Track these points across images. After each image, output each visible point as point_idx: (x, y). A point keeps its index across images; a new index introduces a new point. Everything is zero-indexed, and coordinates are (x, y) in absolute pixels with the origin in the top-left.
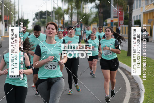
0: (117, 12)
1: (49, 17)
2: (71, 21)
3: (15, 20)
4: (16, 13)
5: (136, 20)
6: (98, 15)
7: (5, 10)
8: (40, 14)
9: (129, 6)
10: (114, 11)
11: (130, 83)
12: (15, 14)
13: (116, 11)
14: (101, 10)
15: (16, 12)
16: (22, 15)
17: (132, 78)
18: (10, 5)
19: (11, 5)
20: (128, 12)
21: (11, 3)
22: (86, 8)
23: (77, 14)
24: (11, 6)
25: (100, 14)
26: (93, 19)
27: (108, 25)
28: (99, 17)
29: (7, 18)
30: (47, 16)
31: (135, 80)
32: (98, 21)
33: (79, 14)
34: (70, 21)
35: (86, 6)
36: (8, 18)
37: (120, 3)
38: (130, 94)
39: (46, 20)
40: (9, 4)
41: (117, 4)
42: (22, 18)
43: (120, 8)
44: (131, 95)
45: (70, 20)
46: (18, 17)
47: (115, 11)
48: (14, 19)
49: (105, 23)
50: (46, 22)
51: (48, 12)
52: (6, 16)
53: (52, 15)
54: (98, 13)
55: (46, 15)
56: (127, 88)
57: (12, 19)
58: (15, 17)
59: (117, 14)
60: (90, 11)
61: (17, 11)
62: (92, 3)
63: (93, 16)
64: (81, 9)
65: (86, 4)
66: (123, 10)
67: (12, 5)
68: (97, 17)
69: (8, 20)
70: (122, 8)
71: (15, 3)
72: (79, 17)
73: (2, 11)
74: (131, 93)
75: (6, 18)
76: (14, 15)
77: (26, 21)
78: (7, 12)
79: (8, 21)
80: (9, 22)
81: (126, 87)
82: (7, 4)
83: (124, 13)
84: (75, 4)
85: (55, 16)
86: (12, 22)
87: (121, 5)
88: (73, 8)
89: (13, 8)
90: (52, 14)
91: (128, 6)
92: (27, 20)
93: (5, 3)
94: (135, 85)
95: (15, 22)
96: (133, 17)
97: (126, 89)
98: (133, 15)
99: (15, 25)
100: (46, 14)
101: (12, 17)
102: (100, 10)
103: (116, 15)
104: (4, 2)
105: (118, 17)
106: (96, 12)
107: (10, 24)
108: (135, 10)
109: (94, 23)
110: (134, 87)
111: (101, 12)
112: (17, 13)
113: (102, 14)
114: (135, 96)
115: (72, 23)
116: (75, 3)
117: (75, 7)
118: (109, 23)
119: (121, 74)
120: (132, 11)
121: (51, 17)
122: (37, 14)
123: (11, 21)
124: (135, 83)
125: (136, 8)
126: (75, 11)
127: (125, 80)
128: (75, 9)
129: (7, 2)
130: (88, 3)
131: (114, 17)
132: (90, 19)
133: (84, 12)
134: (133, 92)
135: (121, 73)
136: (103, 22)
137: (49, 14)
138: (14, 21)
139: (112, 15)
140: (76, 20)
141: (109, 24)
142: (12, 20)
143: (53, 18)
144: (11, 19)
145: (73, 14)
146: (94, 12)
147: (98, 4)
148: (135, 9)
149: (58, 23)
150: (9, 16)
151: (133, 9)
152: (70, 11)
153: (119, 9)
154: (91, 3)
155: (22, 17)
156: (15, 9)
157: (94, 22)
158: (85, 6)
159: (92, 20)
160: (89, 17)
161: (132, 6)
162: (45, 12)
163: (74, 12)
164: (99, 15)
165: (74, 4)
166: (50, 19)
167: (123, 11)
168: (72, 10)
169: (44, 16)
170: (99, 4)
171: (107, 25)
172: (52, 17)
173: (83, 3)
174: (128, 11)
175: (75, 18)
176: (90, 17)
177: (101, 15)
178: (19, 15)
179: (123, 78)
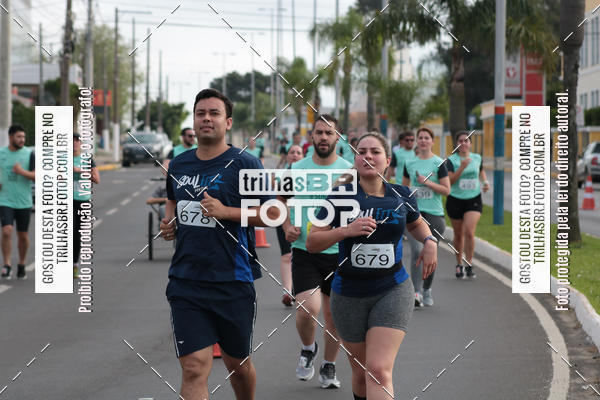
0: (518, 77)
1: (260, 95)
2: (345, 112)
3: (133, 106)
4: (137, 80)
5: (589, 106)
6: (445, 90)
7: (95, 71)
8: (227, 85)
9: (565, 53)
10: (508, 75)
11: (567, 346)
12: (133, 84)
13: (514, 75)
14: (457, 69)
15: (139, 77)
16: (160, 88)
17: (573, 325)
18: (116, 52)
19: (121, 52)
20: (561, 78)
21: (120, 43)
22: (401, 62)
23: (366, 85)
24: (119, 55)
25: (454, 84)
26: (428, 104)
27: (484, 127)
28: (451, 93)
29: (104, 99)
30: (256, 93)
31: (584, 335)
32: (448, 110)
33: (373, 83)
34: (341, 112)
35: (401, 54)
36: (109, 98)
37: (531, 43)
38: (567, 386)
39: (252, 106)
40: (113, 47)
41: (520, 46)
42: (159, 99)
43: (531, 61)
44: (569, 390)
45: (339, 106)
46: (147, 94)
47: (511, 73)
48: (130, 101)
49: (472, 120)
50: (250, 113)
51: (258, 75)
52: (100, 91)
53: (275, 89)
54: (449, 79)
55: (249, 89)
56: (554, 364)
57: (124, 103)
58: (134, 96)
59: (521, 86)
60: (416, 74)
61: (142, 74)
62: (427, 44)
63: (428, 92)
64: (381, 67)
65: (400, 48)
66: (541, 69)
67: (124, 48)
68: (444, 97)
69: (106, 105)
70: (541, 63)
71: (134, 41)
72: (377, 95)
73: (84, 72)
74: (571, 385)
75: (100, 97)
76: (130, 89)
77: (178, 111)
78: (105, 77)
79: (109, 109)
80: (112, 114)
81: (551, 361)
82: (103, 44)
83: (548, 82)
84: (360, 46)
85: (286, 93)
86: (121, 114)
87: (536, 52)
88: (354, 60)
89: (126, 61)
90: (272, 83)
91: (561, 54)
92: (181, 106)
93: (98, 42)
94: (584, 352)
95: (136, 115)
96: (581, 97)
97: (552, 367)
98: (580, 90)
99: (133, 124)
100: (253, 86)
101: (123, 93)
102: (453, 70)
103: (516, 91)
104: (93, 37)
105: (524, 96)
106: (440, 77)
107: (115, 122)
108: (590, 69)
109: (432, 119)
110: (583, 360)
111: (457, 76)
112: (141, 81)
113: (461, 84)
114: (586, 395)
115: (350, 118)
116: (363, 44)
117: (361, 58)
118: (487, 119)
119: (533, 312)
120: (577, 73)
121: (269, 94)
122: (216, 83)
123: (119, 111)
124: (588, 344)
125: (593, 64)
126: (359, 73)
127: (548, 332)
128: (360, 64)
129: (103, 39)
130: (409, 42)
131: (508, 97)
132: (418, 105)
133: (396, 76)
134: (578, 381)
135: (533, 307)
136: (467, 114)
137: (262, 84)
138: (130, 111)
139: (501, 90)
140: (363, 108)
141: (488, 124)
142: (124, 107)
143: (278, 98)
144: (119, 101)
145: (354, 86)
146: (432, 75)
147: (446, 47)
148: (587, 65)
149: (296, 119)
150: (111, 91)
151: (580, 64)
152: (341, 73)
153: (529, 67)
154: (422, 43)
155: (161, 94)
156: (133, 65)
157: (430, 115)
158: (397, 55)
159: (424, 106)
160: (412, 96)
161: (577, 55)
162: (248, 75)
163: (357, 76)
164: (449, 88)
165: (356, 47)
166: (268, 105)
167: (541, 75)
168: (347, 68)
169: (243, 93)
170: (451, 46)
171: (479, 125)
172: (272, 97)
173: (392, 45)
174: (560, 75)
175: (359, 101)
176: (418, 95)
177: (459, 86)
178: (147, 88)
179: (541, 327)
